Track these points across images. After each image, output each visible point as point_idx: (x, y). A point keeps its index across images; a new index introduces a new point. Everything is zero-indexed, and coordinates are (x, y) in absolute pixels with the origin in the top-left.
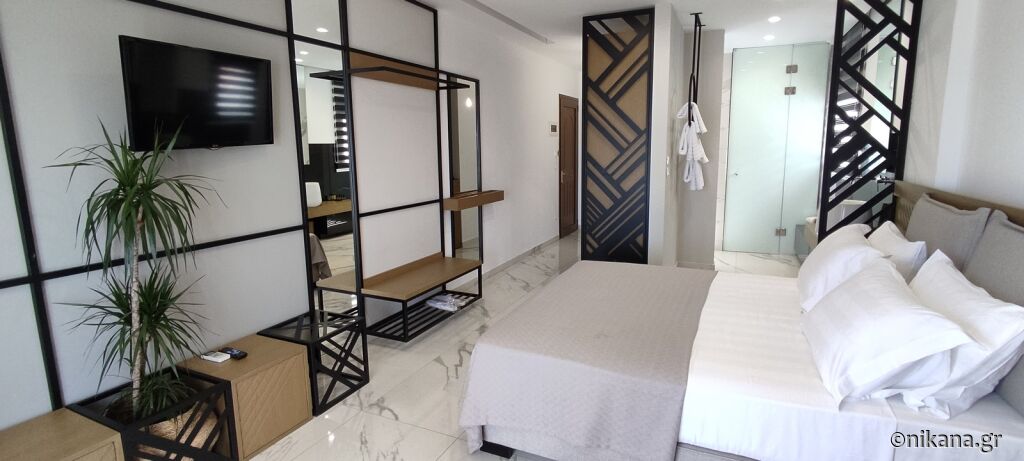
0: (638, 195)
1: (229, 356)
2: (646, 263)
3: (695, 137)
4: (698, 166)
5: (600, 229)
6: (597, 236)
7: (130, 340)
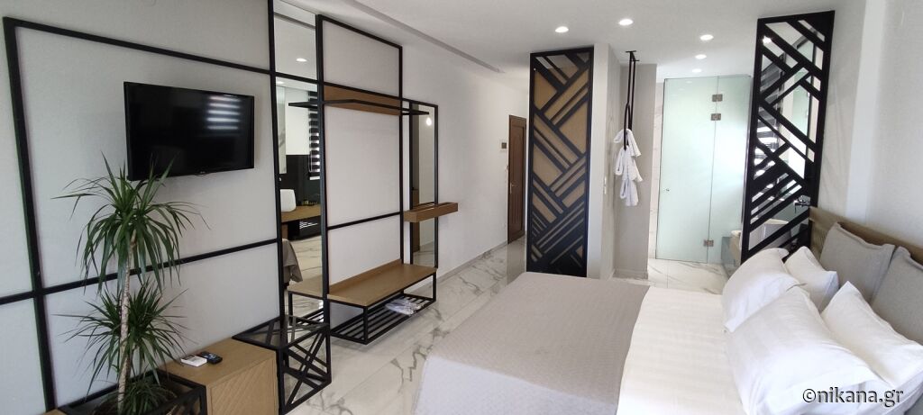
0: (578, 211)
1: (205, 361)
2: (585, 276)
3: (630, 159)
4: (633, 187)
5: (543, 241)
6: (541, 246)
7: (118, 350)
